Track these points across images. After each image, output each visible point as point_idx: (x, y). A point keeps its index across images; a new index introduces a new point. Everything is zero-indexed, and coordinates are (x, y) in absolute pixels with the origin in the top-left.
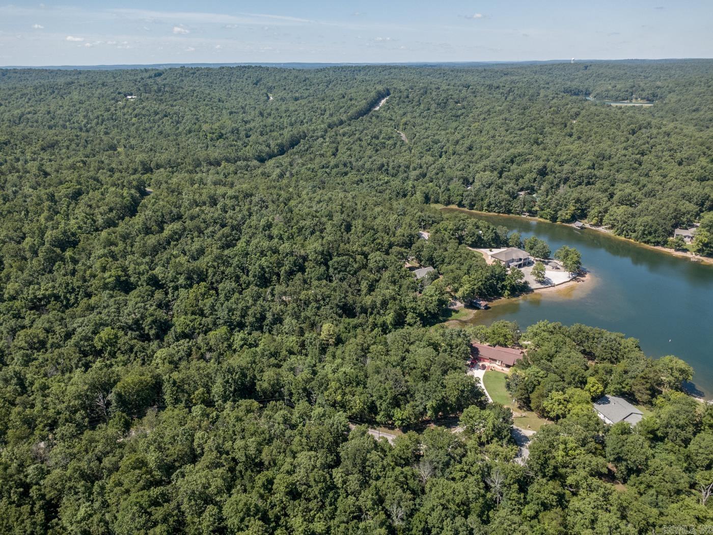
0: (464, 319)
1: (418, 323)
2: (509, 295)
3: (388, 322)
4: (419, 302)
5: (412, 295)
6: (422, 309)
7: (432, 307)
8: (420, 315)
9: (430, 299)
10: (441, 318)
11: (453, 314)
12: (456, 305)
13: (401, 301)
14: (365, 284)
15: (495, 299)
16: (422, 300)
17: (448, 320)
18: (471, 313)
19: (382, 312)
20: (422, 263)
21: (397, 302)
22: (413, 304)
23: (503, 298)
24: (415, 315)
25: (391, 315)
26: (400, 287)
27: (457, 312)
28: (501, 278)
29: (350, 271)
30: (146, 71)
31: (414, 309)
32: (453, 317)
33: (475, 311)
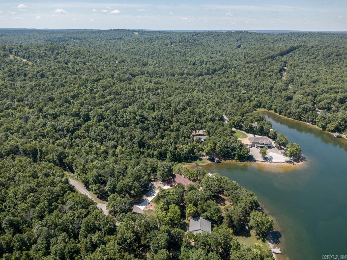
0: (201, 164)
2: (237, 160)
10: (189, 161)
14: (158, 135)
18: (207, 162)
23: (232, 160)
27: (201, 160)
30: (195, 32)
32: (196, 162)
33: (211, 162)
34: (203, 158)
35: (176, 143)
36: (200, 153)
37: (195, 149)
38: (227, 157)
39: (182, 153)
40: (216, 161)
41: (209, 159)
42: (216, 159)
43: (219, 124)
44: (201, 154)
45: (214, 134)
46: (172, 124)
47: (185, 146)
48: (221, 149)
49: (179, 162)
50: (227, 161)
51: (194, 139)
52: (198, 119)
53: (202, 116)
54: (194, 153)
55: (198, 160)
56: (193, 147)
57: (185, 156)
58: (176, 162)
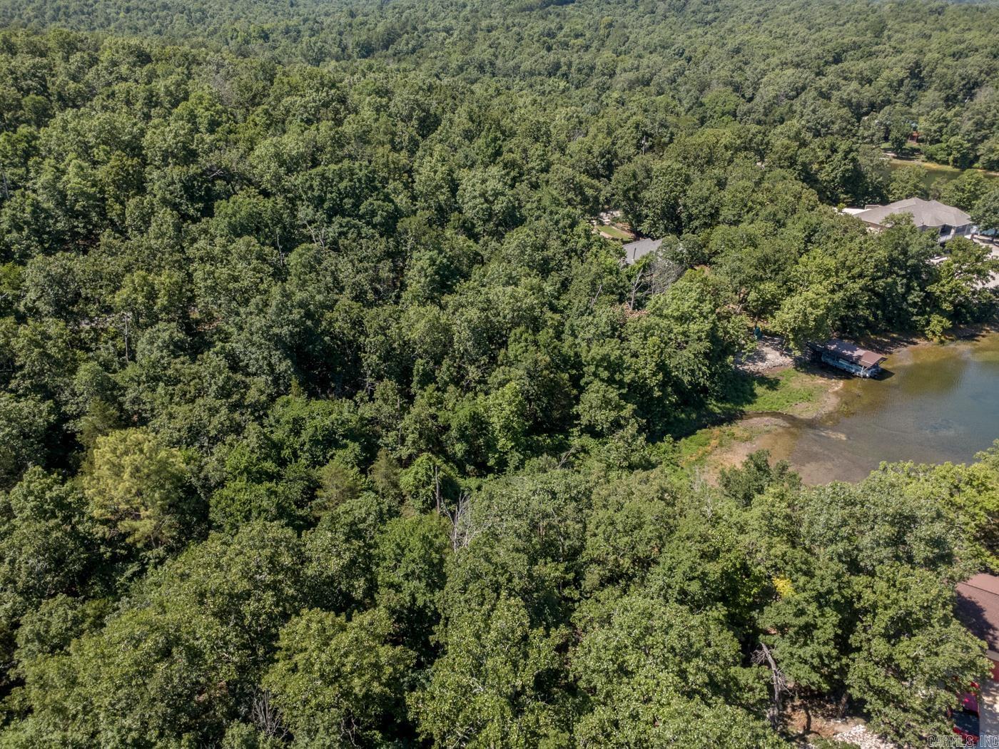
0: (804, 411)
1: (631, 430)
2: (945, 331)
3: (496, 422)
4: (634, 343)
5: (605, 313)
6: (646, 369)
7: (686, 362)
8: (636, 391)
9: (678, 328)
10: (715, 407)
11: (759, 390)
12: (763, 359)
13: (559, 335)
14: (425, 263)
15: (895, 343)
16: (647, 332)
17: (742, 415)
18: (824, 390)
19: (473, 373)
20: (645, 227)
21: (543, 336)
22: (611, 349)
23: (922, 343)
24: (613, 394)
25: (508, 390)
26: (565, 285)
27: (773, 384)
28: (919, 274)
29: (373, 213)
31: (614, 367)
32: (760, 405)
33: (839, 383)
34: (760, 368)
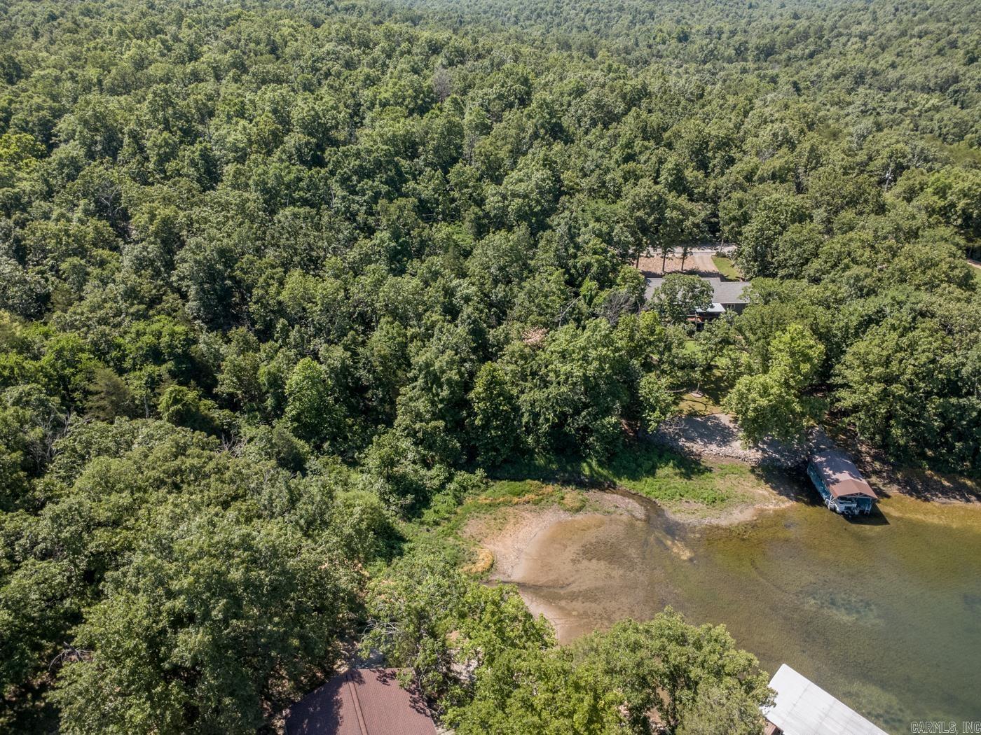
18: (750, 502)
32: (645, 486)
33: (786, 504)
34: (708, 451)
35: (501, 310)
36: (684, 406)
37: (648, 367)
38: (935, 463)
39: (529, 397)
40: (843, 499)
41: (769, 472)
42: (844, 483)
43: (852, 202)
44: (693, 414)
45: (815, 265)
46: (498, 181)
47: (562, 335)
48: (897, 389)
49: (494, 473)
50: (938, 502)
51: (649, 294)
52: (690, 174)
53: (717, 161)
54: (635, 409)
55: (666, 471)
56: (635, 351)
57: (557, 428)
58: (461, 476)
